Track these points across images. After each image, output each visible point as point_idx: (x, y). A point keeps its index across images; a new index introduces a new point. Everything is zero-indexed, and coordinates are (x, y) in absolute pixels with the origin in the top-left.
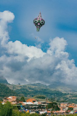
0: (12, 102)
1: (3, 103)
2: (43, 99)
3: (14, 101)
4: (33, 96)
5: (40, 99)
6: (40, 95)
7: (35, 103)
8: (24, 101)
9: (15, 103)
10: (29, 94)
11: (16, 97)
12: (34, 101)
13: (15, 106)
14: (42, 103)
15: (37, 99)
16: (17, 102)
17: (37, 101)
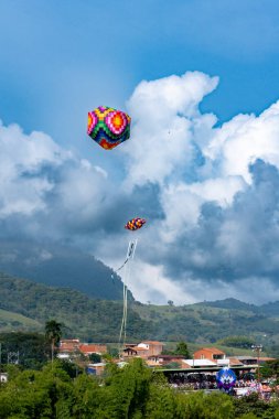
0: (149, 358)
1: (122, 364)
2: (244, 347)
3: (156, 358)
4: (213, 340)
5: (235, 350)
6: (235, 337)
7: (220, 362)
8: (188, 357)
9: (157, 363)
10: (200, 334)
11: (162, 343)
12: (219, 357)
13: (158, 373)
14: (242, 361)
15: (229, 349)
16: (165, 359)
17: (228, 355)
